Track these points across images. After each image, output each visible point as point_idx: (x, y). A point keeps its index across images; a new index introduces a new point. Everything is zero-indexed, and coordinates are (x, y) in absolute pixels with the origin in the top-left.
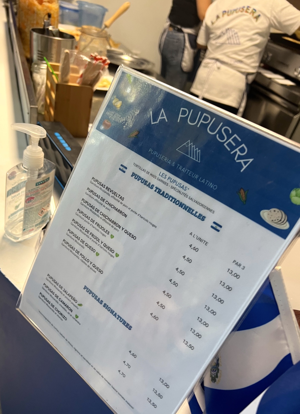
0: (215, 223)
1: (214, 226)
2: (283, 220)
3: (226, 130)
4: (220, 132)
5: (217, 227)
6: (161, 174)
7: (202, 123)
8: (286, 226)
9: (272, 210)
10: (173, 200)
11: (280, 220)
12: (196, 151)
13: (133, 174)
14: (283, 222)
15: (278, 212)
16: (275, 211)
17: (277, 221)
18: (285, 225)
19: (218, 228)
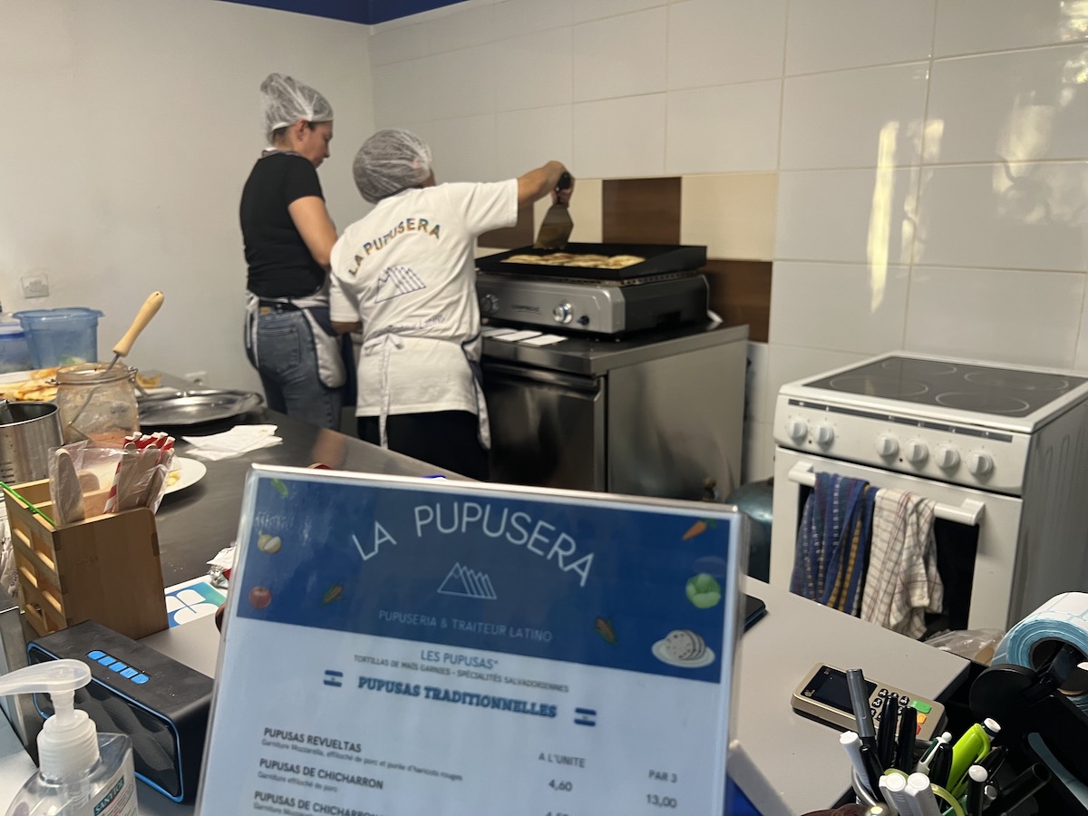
0: (579, 711)
1: (580, 716)
2: (697, 647)
3: (520, 520)
4: (509, 527)
5: (586, 717)
6: (425, 656)
7: (468, 523)
8: (709, 657)
9: (671, 636)
10: (475, 700)
11: (694, 650)
12: (479, 580)
13: (363, 682)
14: (700, 651)
15: (682, 635)
16: (676, 637)
17: (689, 654)
18: (706, 655)
19: (590, 718)
